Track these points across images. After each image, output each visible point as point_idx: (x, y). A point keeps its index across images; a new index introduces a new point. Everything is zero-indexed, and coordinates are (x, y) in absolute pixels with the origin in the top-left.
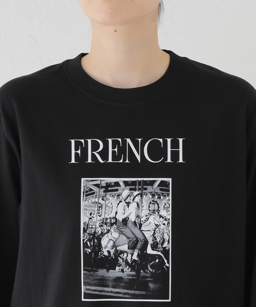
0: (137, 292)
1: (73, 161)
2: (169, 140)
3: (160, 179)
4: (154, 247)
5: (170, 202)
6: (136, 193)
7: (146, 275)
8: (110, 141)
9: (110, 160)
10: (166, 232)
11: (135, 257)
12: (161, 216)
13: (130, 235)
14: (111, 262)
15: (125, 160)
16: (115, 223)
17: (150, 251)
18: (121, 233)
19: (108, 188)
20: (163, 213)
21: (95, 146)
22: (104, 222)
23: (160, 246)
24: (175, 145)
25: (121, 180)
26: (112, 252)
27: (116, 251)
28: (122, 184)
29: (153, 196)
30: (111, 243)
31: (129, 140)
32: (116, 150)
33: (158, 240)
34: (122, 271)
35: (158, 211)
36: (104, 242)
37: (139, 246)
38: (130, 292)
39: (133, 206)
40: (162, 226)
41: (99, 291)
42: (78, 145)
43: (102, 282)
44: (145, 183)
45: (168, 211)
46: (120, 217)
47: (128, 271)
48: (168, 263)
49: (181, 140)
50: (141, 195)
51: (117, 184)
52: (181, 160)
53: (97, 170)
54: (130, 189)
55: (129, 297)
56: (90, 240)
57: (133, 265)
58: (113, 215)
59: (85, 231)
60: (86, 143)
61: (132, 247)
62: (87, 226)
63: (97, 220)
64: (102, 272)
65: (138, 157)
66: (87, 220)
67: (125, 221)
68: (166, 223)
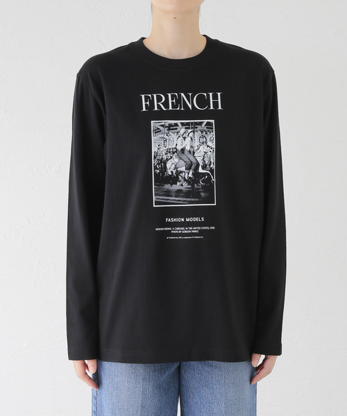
0: (192, 200)
1: (144, 109)
2: (211, 94)
3: (206, 121)
4: (204, 167)
5: (214, 136)
6: (190, 131)
7: (199, 187)
8: (169, 95)
9: (170, 108)
10: (212, 157)
11: (190, 175)
12: (208, 146)
13: (187, 160)
14: (174, 179)
15: (181, 108)
16: (176, 152)
17: (201, 170)
18: (180, 158)
19: (170, 127)
20: (209, 143)
21: (159, 99)
22: (168, 151)
23: (208, 167)
24: (215, 97)
25: (178, 122)
26: (174, 172)
27: (177, 171)
28: (179, 124)
29: (202, 132)
30: (174, 166)
31: (182, 94)
32: (174, 101)
33: (207, 163)
34: (182, 185)
35: (206, 143)
36: (168, 165)
37: (193, 167)
38: (187, 199)
39: (188, 139)
40: (209, 153)
41: (165, 199)
42: (146, 98)
43: (168, 193)
44: (196, 124)
45: (213, 142)
46: (179, 148)
47: (185, 185)
49: (219, 94)
50: (194, 132)
51: (176, 125)
52: (220, 108)
53: (161, 115)
54: (186, 128)
55: (187, 203)
56: (158, 164)
57: (189, 181)
58: (174, 146)
59: (155, 158)
60: (153, 97)
61: (188, 168)
62: (156, 154)
63: (163, 149)
64: (167, 186)
65: (190, 106)
66: (156, 150)
67: (183, 150)
68: (212, 150)
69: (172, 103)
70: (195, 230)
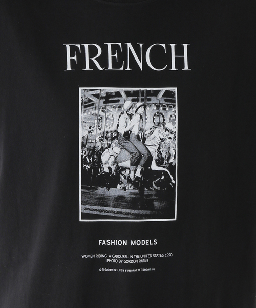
0: (141, 212)
1: (69, 68)
2: (173, 46)
3: (164, 89)
4: (160, 162)
5: (176, 114)
6: (139, 104)
7: (151, 193)
8: (109, 45)
9: (110, 67)
10: (172, 147)
11: (138, 174)
12: (166, 130)
13: (133, 150)
14: (112, 180)
15: (125, 67)
16: (117, 137)
17: (154, 167)
18: (123, 148)
19: (108, 99)
20: (169, 125)
21: (93, 52)
22: (104, 136)
23: (165, 161)
24: (179, 51)
25: (122, 90)
26: (113, 168)
27: (118, 167)
28: (123, 94)
29: (158, 107)
30: (112, 159)
31: (129, 45)
32: (116, 55)
33: (164, 155)
34: (124, 189)
35: (164, 124)
36: (105, 157)
37: (142, 162)
38: (133, 211)
39: (136, 118)
40: (168, 141)
41: (98, 211)
42: (73, 50)
43: (103, 201)
44: (149, 93)
45: (174, 124)
46: (122, 131)
47: (130, 189)
48: (174, 179)
49: (185, 46)
50: (145, 108)
51: (118, 94)
52: (186, 68)
53: (96, 78)
54: (133, 100)
55: (132, 217)
56: (89, 156)
57: (135, 183)
58: (114, 128)
59: (83, 146)
60: (83, 48)
61: (135, 163)
62: (86, 140)
63: (97, 134)
64: (102, 191)
65: (140, 65)
66: (86, 133)
67: (127, 135)
68: (172, 136)
69: (113, 58)
70: (144, 259)
